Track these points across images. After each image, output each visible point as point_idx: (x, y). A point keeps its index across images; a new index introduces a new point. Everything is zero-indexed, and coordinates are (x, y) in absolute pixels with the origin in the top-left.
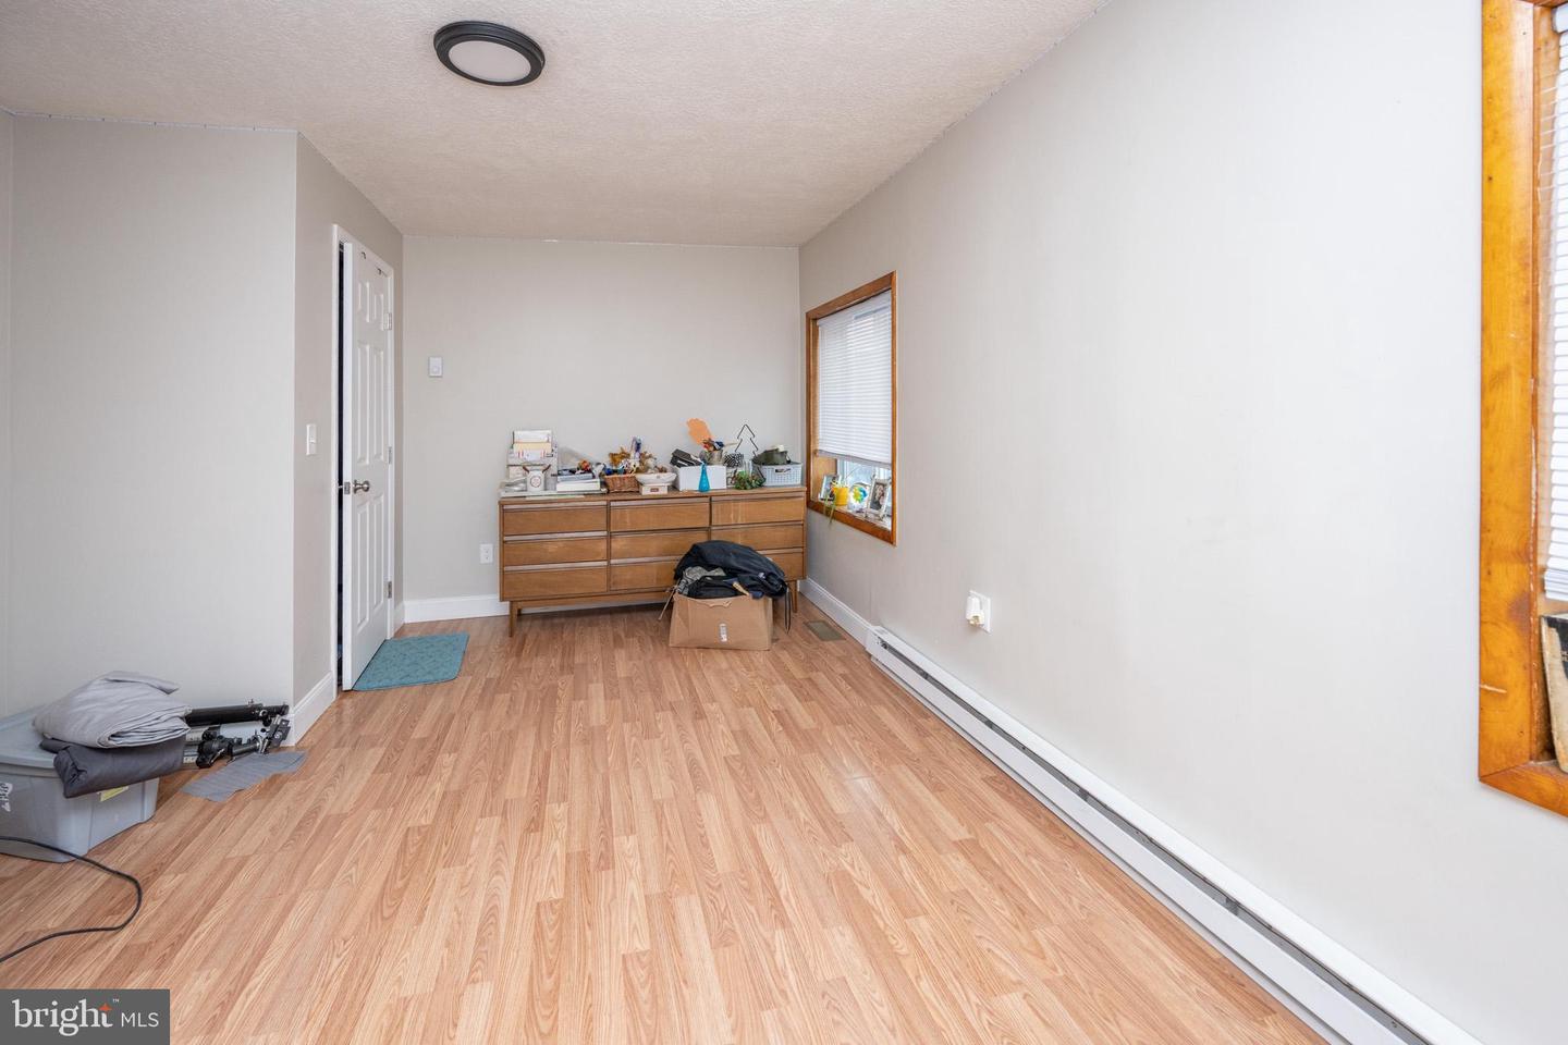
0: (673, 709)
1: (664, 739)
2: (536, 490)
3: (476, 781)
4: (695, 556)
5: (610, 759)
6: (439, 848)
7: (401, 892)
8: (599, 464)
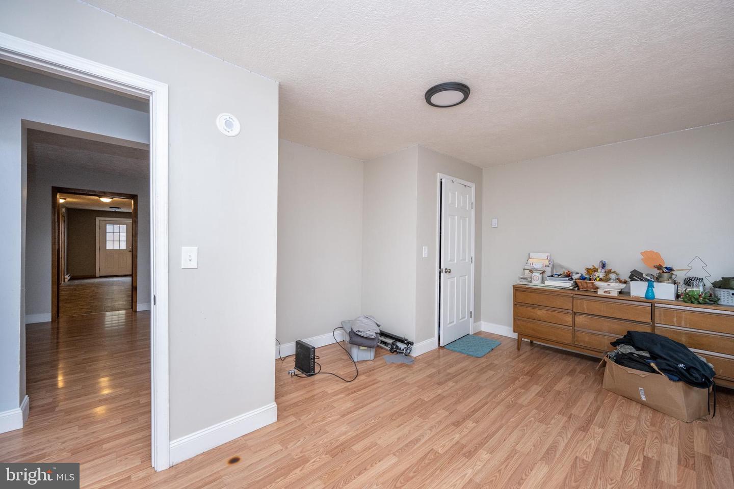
0: (570, 417)
1: (549, 427)
2: (536, 283)
3: (453, 397)
4: (629, 338)
5: (512, 420)
6: (422, 410)
7: (402, 415)
8: (577, 273)
